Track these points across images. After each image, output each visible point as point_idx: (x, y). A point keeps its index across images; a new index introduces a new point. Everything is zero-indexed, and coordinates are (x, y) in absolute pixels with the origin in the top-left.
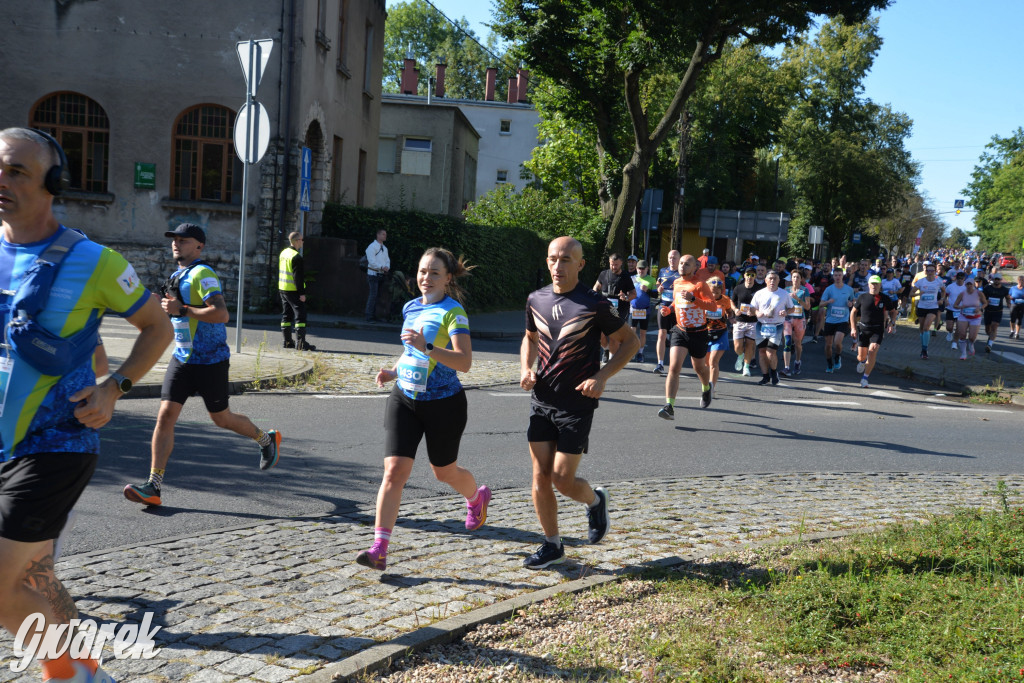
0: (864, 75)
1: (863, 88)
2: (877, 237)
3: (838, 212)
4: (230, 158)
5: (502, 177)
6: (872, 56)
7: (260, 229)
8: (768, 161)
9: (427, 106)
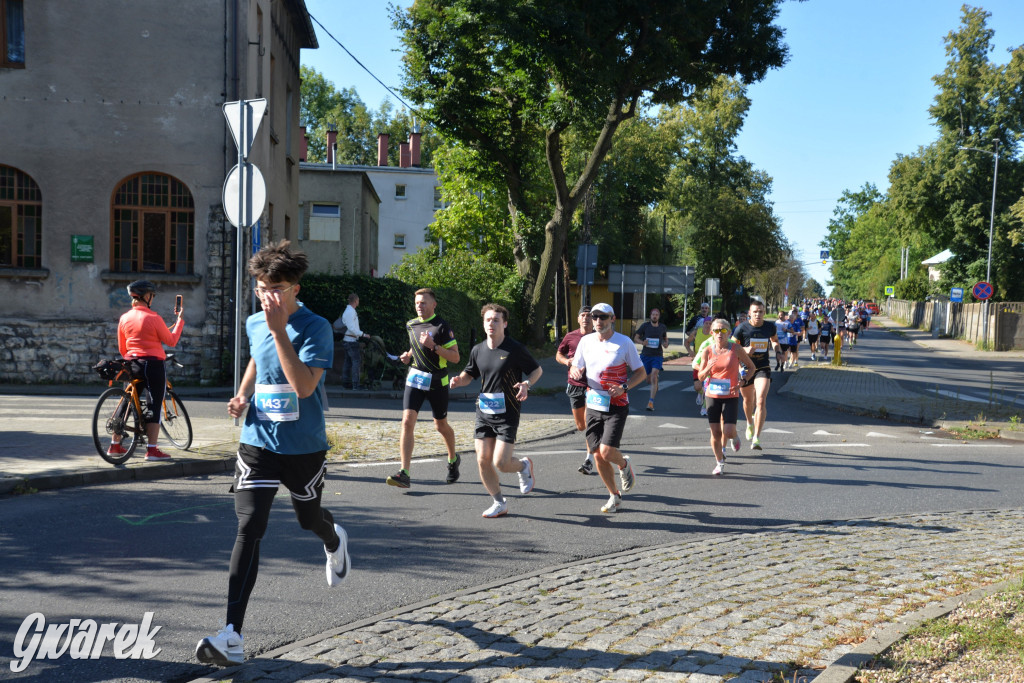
0: (735, 134)
1: (736, 147)
2: (751, 289)
3: (730, 264)
4: (173, 227)
5: (400, 241)
6: (742, 116)
7: (210, 298)
8: (650, 215)
9: (335, 172)
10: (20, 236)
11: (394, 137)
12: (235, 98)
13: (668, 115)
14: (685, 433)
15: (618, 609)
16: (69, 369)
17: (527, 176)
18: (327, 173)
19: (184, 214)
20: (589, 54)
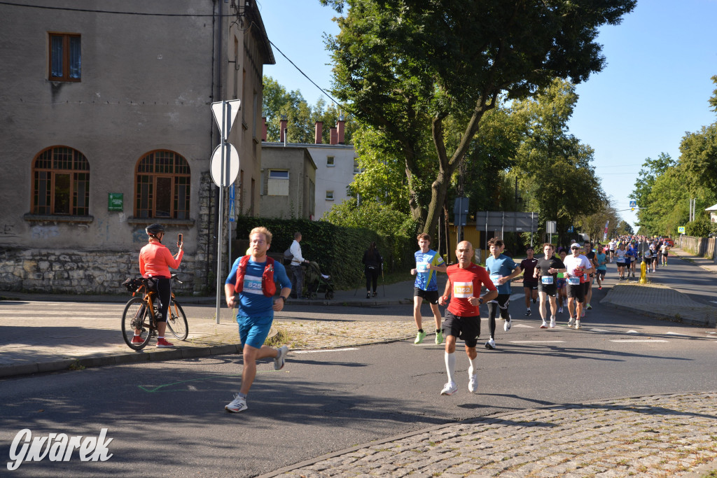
0: (567, 119)
1: (568, 128)
2: (579, 229)
3: (564, 211)
4: (176, 187)
5: (330, 196)
6: (572, 106)
7: (200, 236)
8: (506, 176)
9: (285, 148)
10: (75, 194)
11: (326, 123)
12: (219, 100)
13: (519, 106)
14: (532, 331)
15: (486, 457)
16: (105, 284)
17: (419, 150)
18: (280, 149)
19: (184, 178)
20: (463, 65)
